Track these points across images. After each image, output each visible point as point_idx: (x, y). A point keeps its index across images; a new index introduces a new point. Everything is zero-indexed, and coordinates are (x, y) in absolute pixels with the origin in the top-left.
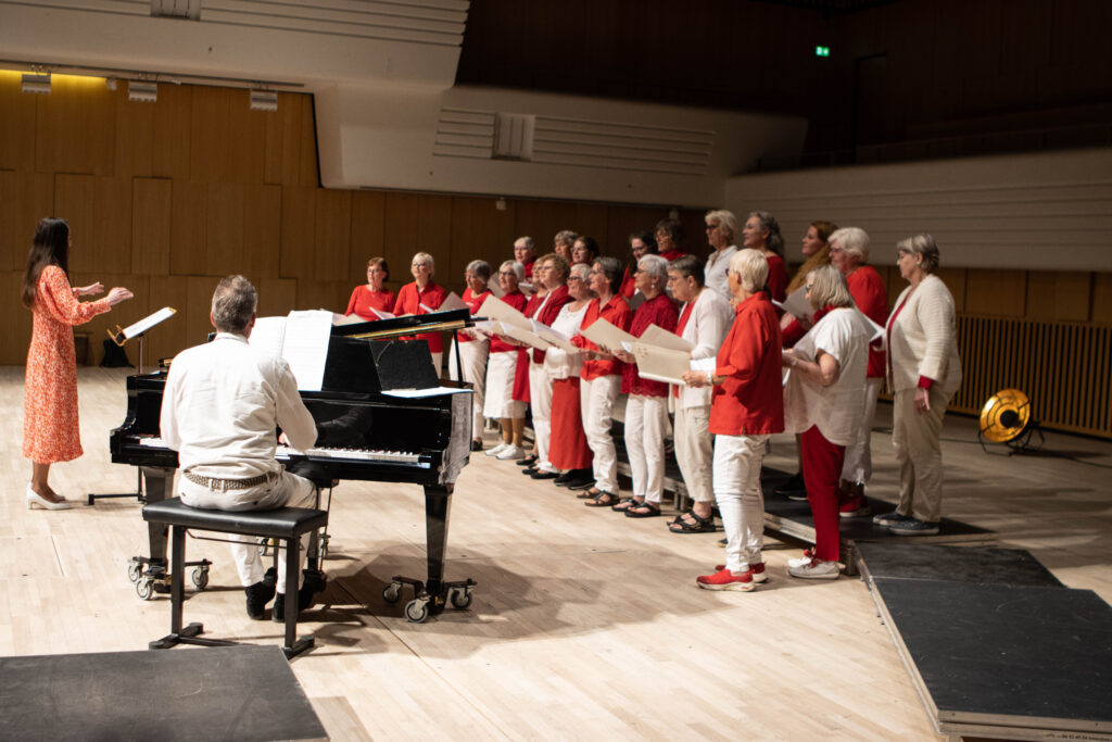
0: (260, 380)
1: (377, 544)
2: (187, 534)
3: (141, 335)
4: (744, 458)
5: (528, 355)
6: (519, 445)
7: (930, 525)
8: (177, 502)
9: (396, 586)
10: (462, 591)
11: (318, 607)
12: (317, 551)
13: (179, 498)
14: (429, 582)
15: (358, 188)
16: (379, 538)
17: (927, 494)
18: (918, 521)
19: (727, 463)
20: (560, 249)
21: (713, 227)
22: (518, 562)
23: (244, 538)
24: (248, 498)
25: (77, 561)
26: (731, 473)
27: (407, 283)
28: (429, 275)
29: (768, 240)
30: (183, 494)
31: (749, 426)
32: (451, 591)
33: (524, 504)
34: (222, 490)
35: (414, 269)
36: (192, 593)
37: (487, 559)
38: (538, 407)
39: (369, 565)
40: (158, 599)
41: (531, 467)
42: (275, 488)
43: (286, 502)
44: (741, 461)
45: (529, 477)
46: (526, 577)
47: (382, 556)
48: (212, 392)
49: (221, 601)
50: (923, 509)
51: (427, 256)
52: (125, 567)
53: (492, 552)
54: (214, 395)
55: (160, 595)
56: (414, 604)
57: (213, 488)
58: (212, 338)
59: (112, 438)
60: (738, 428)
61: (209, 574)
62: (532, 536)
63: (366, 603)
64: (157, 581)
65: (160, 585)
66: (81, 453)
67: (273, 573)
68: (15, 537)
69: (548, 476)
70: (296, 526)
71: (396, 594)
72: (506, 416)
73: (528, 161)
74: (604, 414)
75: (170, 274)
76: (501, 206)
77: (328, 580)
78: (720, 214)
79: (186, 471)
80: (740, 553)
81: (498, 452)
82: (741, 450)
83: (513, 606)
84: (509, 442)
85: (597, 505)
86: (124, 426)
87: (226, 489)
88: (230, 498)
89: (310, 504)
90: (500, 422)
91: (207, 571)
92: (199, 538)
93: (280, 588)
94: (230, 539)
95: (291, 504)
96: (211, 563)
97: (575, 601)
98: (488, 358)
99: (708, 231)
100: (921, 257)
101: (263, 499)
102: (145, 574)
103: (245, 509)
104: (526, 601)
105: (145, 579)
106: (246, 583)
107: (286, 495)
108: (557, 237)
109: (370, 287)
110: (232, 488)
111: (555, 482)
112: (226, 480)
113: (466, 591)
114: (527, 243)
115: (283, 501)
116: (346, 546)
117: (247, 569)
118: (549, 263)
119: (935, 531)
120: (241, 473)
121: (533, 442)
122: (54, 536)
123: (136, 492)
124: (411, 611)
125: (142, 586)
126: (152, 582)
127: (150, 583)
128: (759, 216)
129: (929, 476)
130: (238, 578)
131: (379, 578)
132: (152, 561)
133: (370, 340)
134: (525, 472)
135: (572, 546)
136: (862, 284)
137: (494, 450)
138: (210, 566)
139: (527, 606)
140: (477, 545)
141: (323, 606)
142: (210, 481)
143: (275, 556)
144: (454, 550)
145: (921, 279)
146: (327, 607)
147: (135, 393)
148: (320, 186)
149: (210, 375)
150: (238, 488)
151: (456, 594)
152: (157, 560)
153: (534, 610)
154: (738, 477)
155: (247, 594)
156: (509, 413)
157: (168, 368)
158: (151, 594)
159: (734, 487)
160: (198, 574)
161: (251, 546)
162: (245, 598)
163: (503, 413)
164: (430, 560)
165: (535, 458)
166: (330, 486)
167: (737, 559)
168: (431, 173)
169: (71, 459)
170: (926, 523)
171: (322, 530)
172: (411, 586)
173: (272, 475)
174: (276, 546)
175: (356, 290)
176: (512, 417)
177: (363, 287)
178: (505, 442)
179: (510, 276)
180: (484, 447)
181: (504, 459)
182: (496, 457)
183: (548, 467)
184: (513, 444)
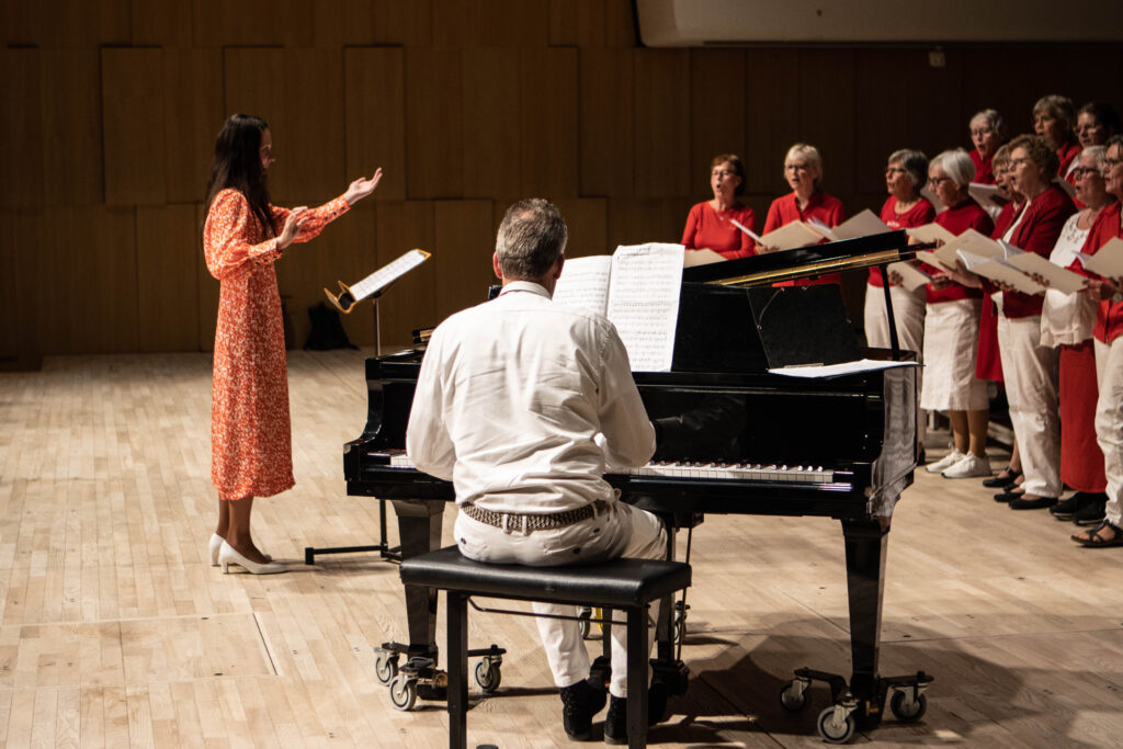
0: (571, 349)
1: (764, 618)
2: (470, 606)
3: (377, 294)
5: (995, 304)
6: (980, 454)
8: (453, 553)
9: (800, 686)
10: (909, 691)
11: (676, 719)
12: (671, 632)
13: (455, 548)
14: (854, 679)
15: (700, 44)
16: (767, 609)
20: (1043, 126)
22: (997, 644)
23: (559, 610)
24: (564, 544)
25: (295, 653)
27: (782, 195)
28: (815, 181)
30: (463, 541)
32: (890, 693)
33: (1002, 551)
34: (524, 531)
35: (789, 174)
36: (477, 698)
37: (945, 640)
38: (1017, 389)
39: (754, 652)
40: (424, 709)
41: (1008, 490)
42: (607, 525)
43: (623, 550)
45: (1006, 505)
46: (1013, 670)
47: (773, 638)
48: (499, 374)
49: (523, 711)
51: (809, 149)
52: (368, 658)
53: (952, 630)
54: (503, 379)
55: (426, 703)
56: (832, 712)
57: (510, 529)
58: (495, 294)
59: (346, 457)
61: (501, 668)
62: (1019, 603)
63: (752, 713)
64: (421, 681)
65: (427, 687)
66: (290, 483)
67: (602, 666)
68: (199, 616)
69: (1038, 504)
70: (640, 587)
71: (802, 697)
72: (957, 407)
75: (408, 199)
76: (936, 60)
77: (690, 677)
79: (466, 504)
81: (946, 467)
83: (994, 717)
84: (965, 450)
86: (364, 436)
87: (529, 531)
88: (535, 544)
89: (658, 552)
90: (949, 416)
91: (499, 663)
92: (488, 610)
93: (616, 688)
94: (536, 611)
95: (629, 554)
96: (504, 651)
97: (1098, 707)
98: (925, 313)
101: (587, 545)
102: (403, 669)
103: (561, 561)
104: (1015, 708)
105: (403, 678)
106: (561, 681)
107: (622, 538)
108: (1037, 107)
109: (715, 204)
110: (538, 529)
111: (1052, 512)
112: (529, 515)
113: (916, 692)
114: (990, 121)
115: (617, 549)
116: (715, 623)
117: (563, 658)
118: (1019, 153)
120: (551, 503)
121: (1010, 448)
122: (258, 615)
123: (378, 542)
124: (827, 725)
125: (399, 689)
126: (416, 681)
127: (411, 683)
130: (548, 674)
131: (770, 672)
132: (411, 650)
133: (747, 287)
134: (999, 498)
135: (1086, 617)
137: (941, 463)
138: (503, 656)
139: (1018, 717)
140: (925, 618)
141: (683, 717)
142: (505, 517)
143: (606, 640)
144: (892, 626)
146: (690, 719)
147: (379, 385)
148: (639, 43)
149: (495, 349)
150: (548, 528)
151: (899, 696)
152: (421, 646)
153: (1029, 722)
155: (564, 701)
156: (962, 401)
157: (426, 344)
158: (413, 701)
160: (485, 670)
161: (568, 622)
162: (562, 706)
163: (951, 402)
164: (855, 642)
165: (1017, 474)
166: (690, 524)
168: (819, 13)
169: (273, 493)
171: (678, 596)
172: (825, 685)
173: (602, 506)
174: (607, 623)
175: (696, 209)
176: (967, 408)
177: (706, 203)
178: (957, 450)
179: (943, 183)
180: (927, 460)
181: (955, 478)
182: (943, 474)
183: (1039, 488)
184: (970, 452)
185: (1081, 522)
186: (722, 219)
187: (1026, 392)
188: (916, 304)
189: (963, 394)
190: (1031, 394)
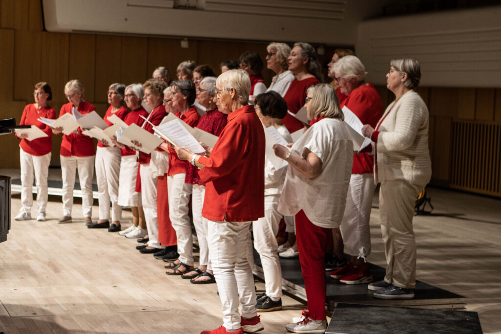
4: (230, 238)
7: (406, 291)
15: (71, 31)
17: (404, 266)
18: (396, 287)
19: (217, 244)
21: (271, 54)
26: (220, 251)
29: (308, 64)
31: (229, 214)
37: (52, 316)
38: (146, 198)
41: (143, 244)
44: (227, 241)
50: (400, 278)
60: (221, 216)
73: (202, 10)
74: (181, 203)
76: (184, 44)
78: (278, 45)
80: (231, 315)
81: (127, 233)
82: (226, 233)
84: (137, 225)
85: (175, 274)
98: (120, 160)
99: (267, 58)
100: (406, 76)
109: (36, 105)
111: (155, 256)
119: (411, 295)
128: (301, 46)
129: (404, 251)
134: (139, 248)
135: (130, 305)
136: (358, 98)
137: (126, 231)
145: (403, 93)
148: (44, 30)
154: (226, 254)
156: (134, 202)
159: (225, 262)
167: (230, 320)
168: (126, 19)
170: (403, 289)
175: (27, 107)
176: (137, 206)
177: (32, 105)
178: (134, 225)
179: (131, 97)
180: (122, 229)
181: (131, 238)
182: (126, 236)
183: (154, 244)
184: (139, 226)
185: (166, 260)
186: (38, 112)
187: (150, 199)
188: (117, 156)
189: (135, 199)
190: (151, 200)
